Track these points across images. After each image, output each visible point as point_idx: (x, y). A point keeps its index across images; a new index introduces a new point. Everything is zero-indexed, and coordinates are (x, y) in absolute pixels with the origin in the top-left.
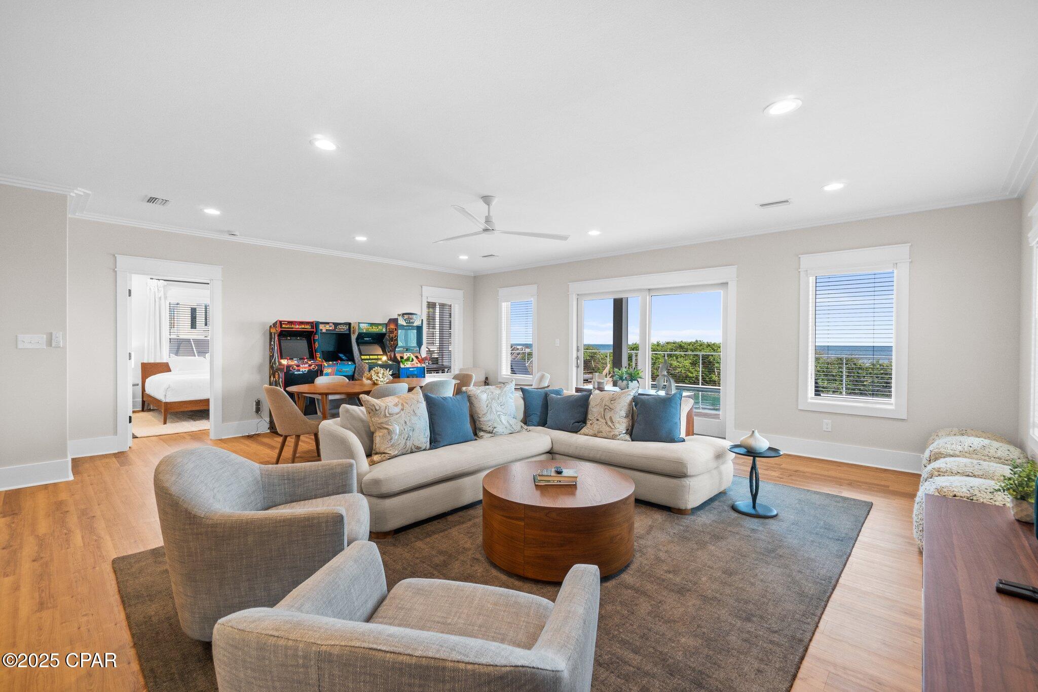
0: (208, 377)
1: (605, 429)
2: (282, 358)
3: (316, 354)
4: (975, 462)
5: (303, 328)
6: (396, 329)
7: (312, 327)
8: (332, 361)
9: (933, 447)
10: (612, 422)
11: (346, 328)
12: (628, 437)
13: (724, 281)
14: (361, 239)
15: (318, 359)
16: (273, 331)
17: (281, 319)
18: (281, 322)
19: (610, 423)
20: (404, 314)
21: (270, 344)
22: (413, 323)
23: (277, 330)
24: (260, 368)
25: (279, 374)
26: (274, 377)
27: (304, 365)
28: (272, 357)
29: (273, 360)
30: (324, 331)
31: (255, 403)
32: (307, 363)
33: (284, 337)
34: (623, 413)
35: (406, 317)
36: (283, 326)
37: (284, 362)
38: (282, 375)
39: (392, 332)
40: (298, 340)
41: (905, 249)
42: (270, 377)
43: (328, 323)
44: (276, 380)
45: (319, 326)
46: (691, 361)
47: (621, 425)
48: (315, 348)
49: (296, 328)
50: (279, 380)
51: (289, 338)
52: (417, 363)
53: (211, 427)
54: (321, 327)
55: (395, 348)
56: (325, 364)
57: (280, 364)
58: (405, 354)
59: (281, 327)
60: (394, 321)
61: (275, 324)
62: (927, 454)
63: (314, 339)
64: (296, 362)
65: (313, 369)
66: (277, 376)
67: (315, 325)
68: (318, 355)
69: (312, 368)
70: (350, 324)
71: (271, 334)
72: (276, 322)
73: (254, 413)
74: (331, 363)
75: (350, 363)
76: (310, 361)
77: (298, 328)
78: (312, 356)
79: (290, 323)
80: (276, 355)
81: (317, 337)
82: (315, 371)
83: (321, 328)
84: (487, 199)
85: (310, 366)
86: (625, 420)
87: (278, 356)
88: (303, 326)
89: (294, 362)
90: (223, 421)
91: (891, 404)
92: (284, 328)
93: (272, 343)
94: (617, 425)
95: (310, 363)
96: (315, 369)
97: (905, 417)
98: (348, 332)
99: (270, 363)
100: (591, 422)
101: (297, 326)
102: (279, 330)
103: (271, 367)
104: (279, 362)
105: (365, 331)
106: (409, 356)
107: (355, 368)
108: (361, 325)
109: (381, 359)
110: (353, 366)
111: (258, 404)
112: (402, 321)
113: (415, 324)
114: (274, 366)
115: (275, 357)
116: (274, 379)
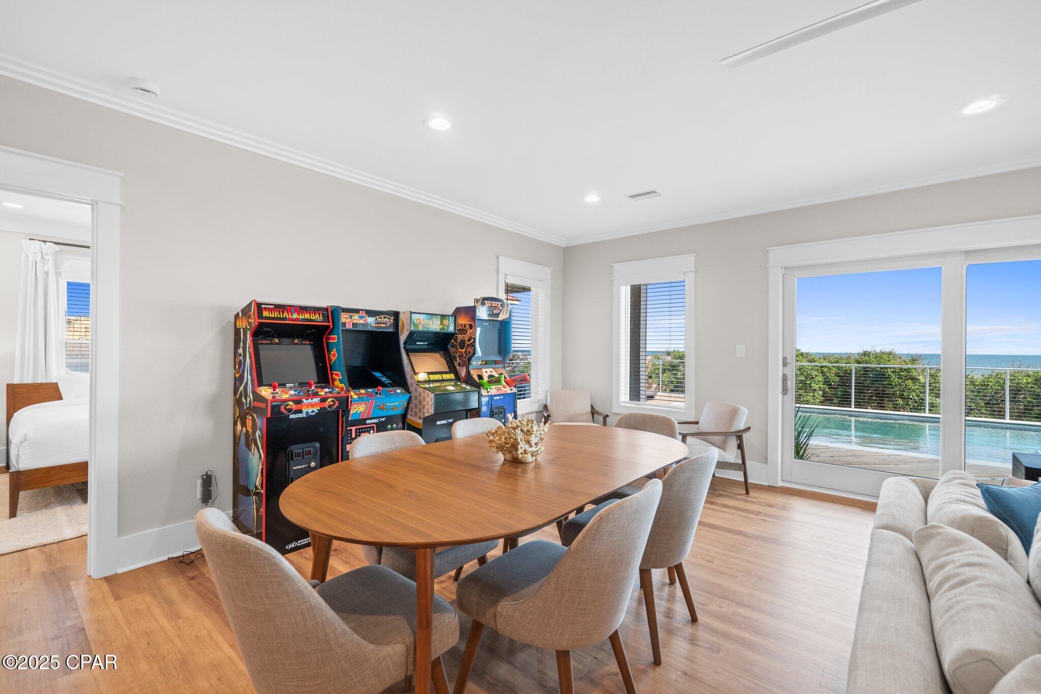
0: (86, 416)
2: (261, 383)
3: (332, 374)
5: (307, 320)
6: (471, 326)
7: (326, 318)
8: (365, 387)
11: (389, 321)
15: (337, 383)
16: (242, 324)
17: (259, 300)
18: (259, 305)
20: (484, 299)
21: (236, 354)
22: (498, 315)
23: (250, 324)
24: (212, 406)
25: (254, 421)
26: (244, 424)
27: (310, 401)
28: (239, 380)
29: (242, 388)
30: (349, 326)
31: (199, 482)
32: (316, 395)
33: (264, 338)
36: (265, 314)
37: (266, 392)
38: (261, 422)
39: (463, 331)
40: (297, 344)
42: (235, 424)
43: (356, 311)
44: (247, 432)
45: (339, 318)
48: (330, 360)
49: (292, 319)
50: (254, 433)
51: (277, 340)
52: (504, 387)
53: (90, 528)
54: (344, 318)
55: (470, 359)
56: (352, 394)
57: (258, 398)
58: (484, 370)
59: (260, 316)
60: (470, 312)
61: (246, 311)
63: (328, 344)
64: (292, 392)
65: (330, 406)
66: (249, 424)
67: (331, 314)
68: (336, 375)
69: (326, 404)
70: (396, 315)
71: (237, 331)
72: (250, 304)
73: (199, 501)
74: (363, 391)
75: (399, 391)
76: (323, 388)
77: (297, 320)
78: (324, 378)
79: (279, 307)
80: (248, 377)
81: (335, 339)
82: (333, 411)
83: (343, 320)
85: (323, 400)
87: (252, 380)
88: (307, 316)
89: (287, 394)
90: (121, 531)
92: (267, 318)
93: (240, 351)
95: (323, 393)
96: (334, 407)
98: (391, 330)
99: (235, 394)
102: (254, 321)
103: (238, 403)
104: (254, 392)
105: (421, 329)
106: (490, 373)
107: (410, 400)
108: (414, 316)
109: (450, 380)
110: (407, 396)
111: (208, 481)
112: (482, 313)
113: (500, 318)
114: (244, 400)
115: (245, 381)
116: (244, 429)
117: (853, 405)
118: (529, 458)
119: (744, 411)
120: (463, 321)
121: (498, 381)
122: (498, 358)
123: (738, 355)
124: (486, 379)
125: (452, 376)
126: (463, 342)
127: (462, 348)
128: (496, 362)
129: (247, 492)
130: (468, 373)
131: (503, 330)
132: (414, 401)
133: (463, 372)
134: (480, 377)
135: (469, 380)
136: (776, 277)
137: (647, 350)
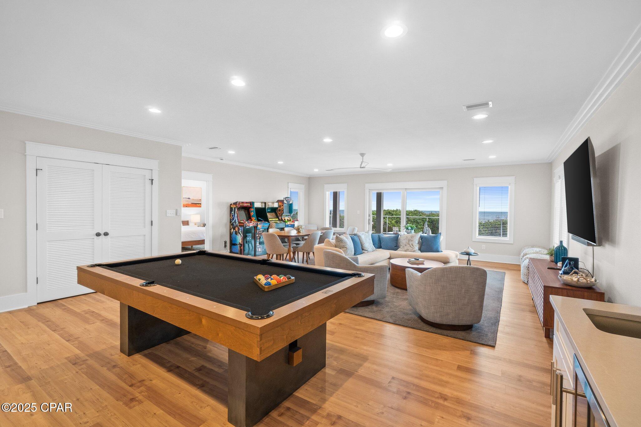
1: (410, 248)
4: (538, 255)
5: (247, 205)
6: (282, 205)
7: (251, 205)
8: (260, 221)
9: (524, 252)
10: (413, 245)
11: (264, 205)
12: (419, 251)
13: (442, 187)
14: (280, 163)
15: (254, 220)
16: (233, 206)
19: (412, 246)
20: (285, 198)
22: (289, 202)
23: (237, 206)
24: (226, 225)
25: (239, 228)
27: (251, 224)
30: (255, 206)
32: (251, 222)
34: (417, 242)
35: (287, 199)
36: (240, 204)
39: (280, 207)
40: (244, 211)
41: (513, 178)
42: (231, 230)
44: (236, 231)
46: (395, 221)
47: (417, 247)
48: (251, 215)
50: (239, 231)
52: (291, 222)
55: (282, 215)
56: (258, 223)
58: (285, 218)
60: (282, 201)
62: (522, 254)
64: (247, 222)
66: (237, 229)
67: (252, 204)
68: (253, 218)
70: (265, 203)
72: (237, 202)
73: (224, 248)
75: (267, 222)
78: (249, 219)
79: (243, 203)
81: (252, 210)
82: (255, 227)
84: (362, 155)
85: (253, 224)
86: (418, 245)
88: (247, 204)
91: (508, 238)
94: (415, 247)
97: (513, 243)
98: (264, 207)
100: (402, 246)
101: (245, 204)
105: (270, 207)
106: (287, 219)
107: (269, 225)
108: (269, 203)
109: (277, 220)
110: (268, 224)
111: (225, 242)
112: (285, 202)
113: (290, 203)
114: (234, 224)
115: (235, 219)
116: (235, 231)
117: (387, 232)
118: (301, 231)
119: (357, 229)
120: (280, 204)
121: (290, 220)
122: (289, 214)
123: (358, 213)
124: (286, 220)
125: (277, 219)
126: (280, 210)
127: (280, 211)
128: (289, 215)
129: (235, 244)
130: (282, 218)
131: (290, 206)
132: (270, 225)
133: (280, 218)
134: (285, 220)
135: (282, 220)
136: (367, 191)
137: (340, 209)
